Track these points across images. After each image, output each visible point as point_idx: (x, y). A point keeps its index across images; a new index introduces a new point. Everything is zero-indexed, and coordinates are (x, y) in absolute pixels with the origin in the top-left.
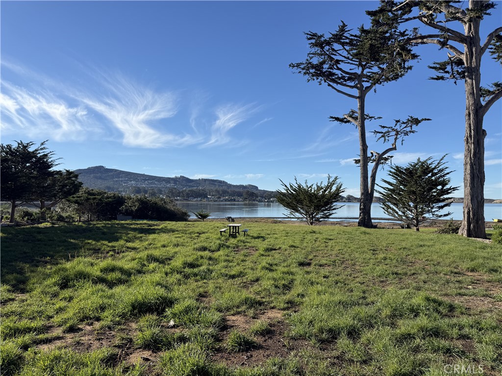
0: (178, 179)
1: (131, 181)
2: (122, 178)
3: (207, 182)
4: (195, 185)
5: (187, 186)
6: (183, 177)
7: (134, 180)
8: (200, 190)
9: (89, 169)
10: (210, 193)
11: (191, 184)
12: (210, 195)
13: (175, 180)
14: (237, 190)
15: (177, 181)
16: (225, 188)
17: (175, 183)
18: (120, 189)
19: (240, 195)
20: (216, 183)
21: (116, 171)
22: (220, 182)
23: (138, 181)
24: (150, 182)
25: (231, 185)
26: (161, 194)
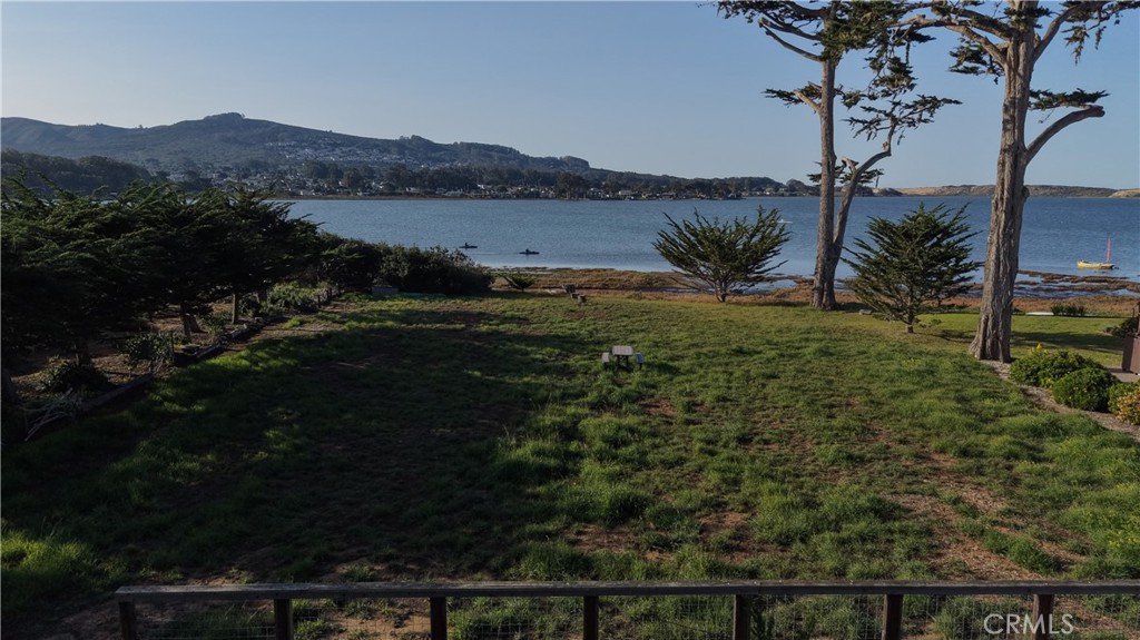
0: (407, 144)
1: (303, 148)
2: (283, 140)
3: (473, 151)
4: (447, 158)
5: (430, 158)
6: (419, 138)
7: (309, 147)
8: (457, 171)
9: (208, 119)
10: (481, 177)
11: (437, 155)
12: (481, 183)
13: (401, 145)
14: (541, 169)
15: (407, 148)
16: (514, 164)
17: (401, 153)
18: (281, 167)
19: (548, 181)
20: (493, 153)
21: (267, 124)
22: (502, 150)
23: (320, 148)
24: (344, 149)
25: (527, 157)
26: (372, 178)
